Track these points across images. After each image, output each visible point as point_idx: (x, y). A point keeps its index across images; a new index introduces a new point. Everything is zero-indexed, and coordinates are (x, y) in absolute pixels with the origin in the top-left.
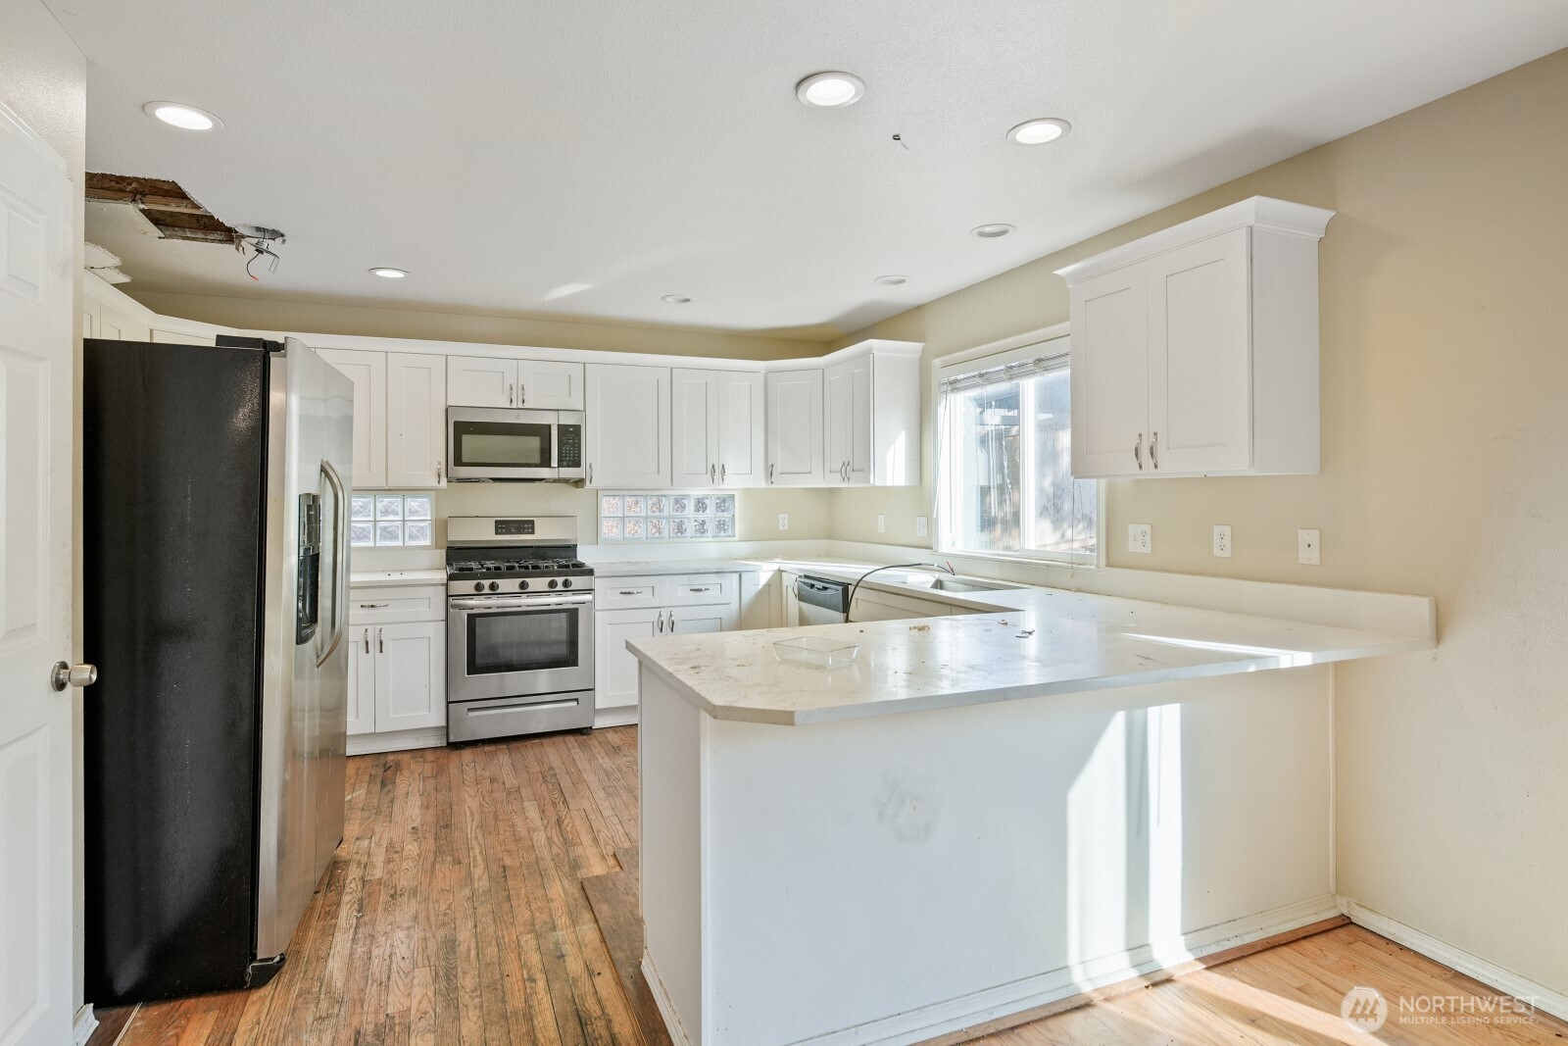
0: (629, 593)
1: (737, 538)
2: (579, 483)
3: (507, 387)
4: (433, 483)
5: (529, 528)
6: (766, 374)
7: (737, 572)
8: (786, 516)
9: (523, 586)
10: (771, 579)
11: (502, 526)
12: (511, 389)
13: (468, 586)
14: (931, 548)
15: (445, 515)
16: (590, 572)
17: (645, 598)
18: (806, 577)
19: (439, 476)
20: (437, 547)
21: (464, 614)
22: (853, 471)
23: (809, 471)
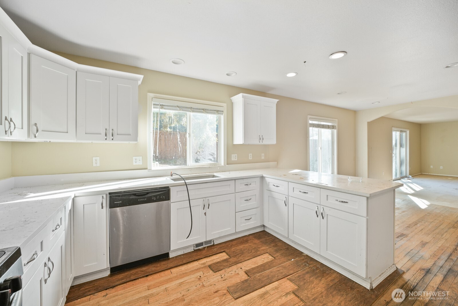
22: (117, 134)
23: (66, 131)
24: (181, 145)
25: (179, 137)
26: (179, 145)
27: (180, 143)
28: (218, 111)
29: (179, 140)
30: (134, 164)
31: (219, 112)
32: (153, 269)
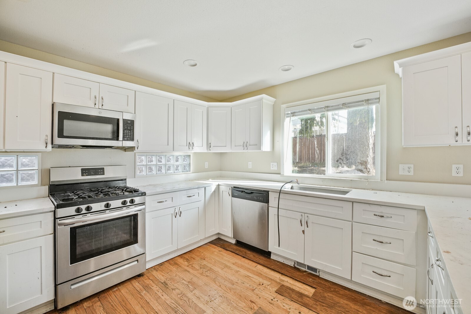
0: (161, 202)
1: (191, 172)
2: (132, 149)
3: (93, 97)
4: (42, 147)
5: (101, 172)
6: (208, 108)
7: (204, 187)
8: (207, 163)
9: (107, 206)
10: (215, 189)
11: (85, 171)
12: (95, 97)
13: (71, 210)
14: (280, 174)
15: (48, 166)
16: (144, 194)
17: (169, 203)
18: (234, 187)
19: (46, 144)
20: (42, 184)
21: (68, 229)
22: (250, 145)
23: (225, 146)
24: (318, 151)
25: (316, 143)
26: (316, 152)
27: (317, 149)
28: (368, 100)
29: (316, 145)
30: (272, 169)
31: (369, 102)
32: (251, 256)
